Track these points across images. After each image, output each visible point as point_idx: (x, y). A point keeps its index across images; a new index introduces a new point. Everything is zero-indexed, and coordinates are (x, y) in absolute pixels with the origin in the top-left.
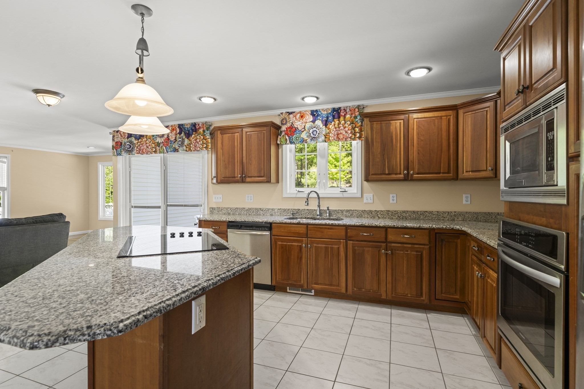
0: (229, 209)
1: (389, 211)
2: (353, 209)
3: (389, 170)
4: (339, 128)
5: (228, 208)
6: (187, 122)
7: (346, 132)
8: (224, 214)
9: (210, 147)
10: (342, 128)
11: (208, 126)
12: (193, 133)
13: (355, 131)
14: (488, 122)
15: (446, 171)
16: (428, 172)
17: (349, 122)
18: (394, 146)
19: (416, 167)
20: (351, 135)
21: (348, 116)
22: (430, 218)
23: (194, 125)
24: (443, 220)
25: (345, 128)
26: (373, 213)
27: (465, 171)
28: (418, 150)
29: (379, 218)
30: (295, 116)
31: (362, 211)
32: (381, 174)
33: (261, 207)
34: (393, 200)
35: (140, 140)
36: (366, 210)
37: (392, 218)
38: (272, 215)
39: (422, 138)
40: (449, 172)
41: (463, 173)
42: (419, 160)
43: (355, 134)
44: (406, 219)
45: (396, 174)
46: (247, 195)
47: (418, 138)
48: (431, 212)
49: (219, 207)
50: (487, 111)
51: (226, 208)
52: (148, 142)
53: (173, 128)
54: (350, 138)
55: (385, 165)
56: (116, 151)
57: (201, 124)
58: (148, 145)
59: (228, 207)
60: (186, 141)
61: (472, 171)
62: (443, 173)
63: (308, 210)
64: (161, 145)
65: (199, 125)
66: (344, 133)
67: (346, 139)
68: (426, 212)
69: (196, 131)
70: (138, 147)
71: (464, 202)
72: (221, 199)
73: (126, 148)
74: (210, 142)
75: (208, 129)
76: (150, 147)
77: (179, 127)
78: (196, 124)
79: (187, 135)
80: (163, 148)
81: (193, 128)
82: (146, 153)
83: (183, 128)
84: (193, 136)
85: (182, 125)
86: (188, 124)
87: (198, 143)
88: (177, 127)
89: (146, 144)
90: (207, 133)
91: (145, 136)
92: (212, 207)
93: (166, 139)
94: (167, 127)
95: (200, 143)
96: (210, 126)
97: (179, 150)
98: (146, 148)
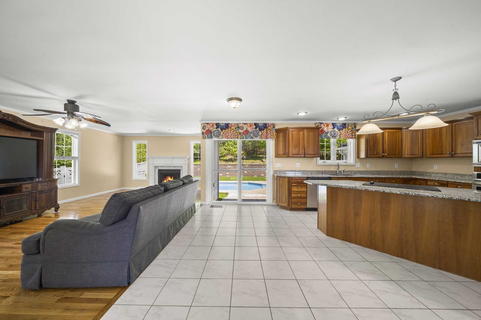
1: (368, 171)
2: (352, 170)
3: (376, 153)
4: (345, 132)
6: (261, 122)
7: (349, 135)
8: (283, 174)
9: (275, 137)
10: (347, 132)
11: (274, 125)
12: (264, 129)
13: (353, 135)
14: (419, 136)
15: (398, 154)
16: (391, 154)
17: (350, 130)
18: (378, 143)
19: (387, 152)
20: (351, 136)
21: (349, 127)
22: (384, 174)
23: (265, 124)
24: (389, 174)
25: (348, 133)
26: (361, 172)
27: (406, 154)
28: (388, 145)
29: (363, 174)
30: (324, 125)
31: (356, 171)
32: (373, 155)
33: (305, 170)
34: (368, 166)
35: (226, 130)
36: (358, 170)
37: (369, 174)
38: (311, 174)
39: (389, 140)
40: (399, 155)
41: (405, 155)
42: (388, 149)
43: (353, 136)
44: (375, 174)
45: (379, 155)
46: (296, 164)
47: (388, 140)
48: (384, 171)
49: (280, 170)
50: (418, 132)
51: (284, 170)
52: (232, 132)
53: (251, 125)
54: (351, 137)
55: (375, 151)
56: (207, 136)
57: (270, 124)
58: (232, 133)
59: (286, 170)
60: (260, 133)
61: (410, 155)
62: (397, 155)
63: (330, 171)
64: (242, 134)
65: (268, 125)
66: (348, 135)
67: (349, 138)
68: (383, 171)
69: (266, 128)
70: (225, 134)
71: (396, 167)
72: (281, 166)
73: (215, 135)
74: (275, 134)
75: (274, 127)
76: (233, 135)
77: (255, 125)
78: (267, 124)
79: (261, 130)
80: (243, 136)
81: (264, 126)
82: (230, 138)
83: (258, 126)
84: (265, 130)
85: (257, 124)
86: (261, 124)
87: (269, 135)
88: (253, 125)
89: (231, 133)
90: (274, 130)
91: (230, 128)
92: (276, 170)
93: (245, 131)
94: (246, 124)
95: (270, 135)
96: (275, 126)
97: (254, 137)
98: (230, 135)
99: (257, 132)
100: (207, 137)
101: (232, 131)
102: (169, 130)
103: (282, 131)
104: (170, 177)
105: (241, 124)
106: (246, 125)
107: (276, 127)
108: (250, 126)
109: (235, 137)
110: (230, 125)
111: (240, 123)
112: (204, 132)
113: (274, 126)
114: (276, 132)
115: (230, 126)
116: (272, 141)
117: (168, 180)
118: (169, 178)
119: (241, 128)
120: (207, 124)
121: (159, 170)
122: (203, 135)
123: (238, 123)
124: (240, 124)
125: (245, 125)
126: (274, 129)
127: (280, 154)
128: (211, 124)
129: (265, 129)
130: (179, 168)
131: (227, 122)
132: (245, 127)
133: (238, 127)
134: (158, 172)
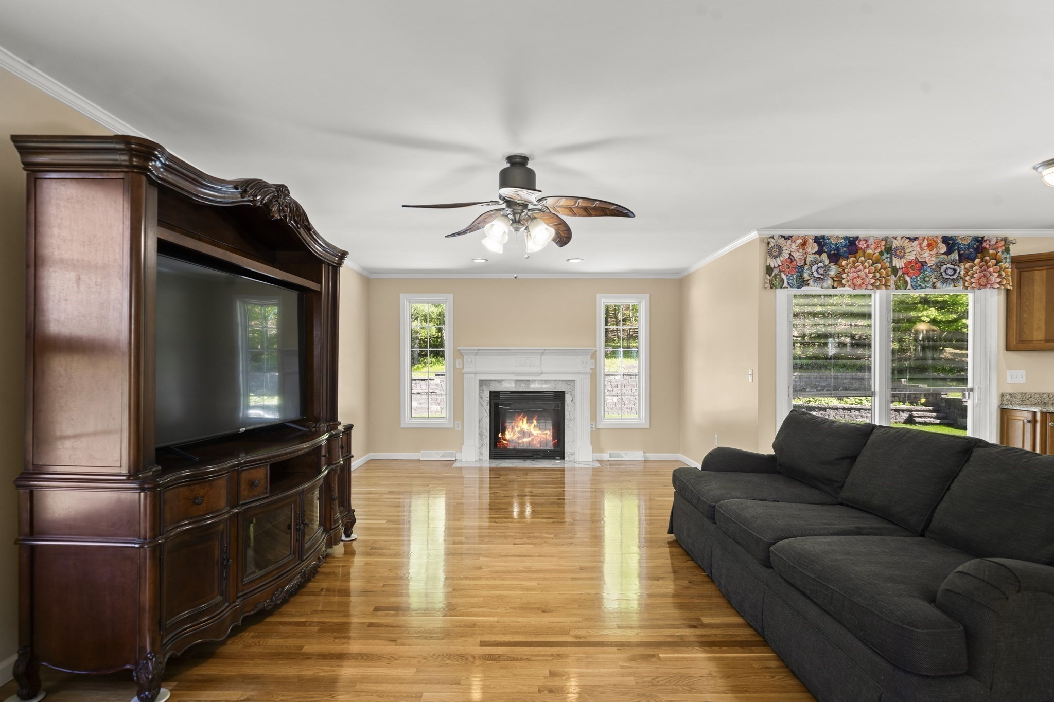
0: (1045, 395)
5: (1043, 394)
6: (964, 234)
9: (1011, 284)
11: (1006, 243)
12: (976, 256)
23: (980, 240)
35: (849, 260)
49: (1023, 392)
51: (1038, 394)
52: (868, 265)
53: (931, 241)
56: (787, 278)
57: (994, 240)
58: (867, 271)
59: (1044, 392)
64: (901, 273)
65: (990, 242)
69: (983, 252)
70: (849, 274)
72: (1024, 378)
73: (815, 274)
74: (1010, 274)
75: (1007, 250)
76: (871, 276)
77: (944, 242)
78: (985, 239)
79: (964, 258)
80: (904, 278)
81: (975, 246)
82: (864, 286)
83: (954, 245)
84: (977, 261)
85: (951, 238)
86: (963, 239)
87: (993, 276)
88: (939, 241)
89: (864, 268)
90: (1008, 260)
91: (860, 252)
92: (1009, 392)
93: (911, 262)
94: (916, 239)
95: (996, 275)
96: (1012, 247)
97: (938, 284)
98: (864, 277)
99: (953, 267)
100: (786, 284)
101: (868, 263)
102: (568, 260)
103: (1042, 263)
104: (525, 420)
105: (899, 238)
106: (916, 243)
107: (1015, 251)
108: (929, 245)
109: (878, 283)
110: (861, 243)
111: (895, 236)
112: (772, 266)
113: (1007, 246)
114: (1014, 265)
115: (862, 245)
116: (997, 297)
117: (519, 429)
118: (521, 422)
119: (900, 252)
120: (785, 239)
121: (491, 393)
122: (768, 277)
123: (888, 237)
124: (895, 238)
125: (913, 244)
126: (1008, 256)
127: (1035, 338)
128: (799, 237)
129: (979, 255)
130: (560, 388)
131: (852, 233)
132: (911, 249)
133: (889, 250)
134: (488, 399)
